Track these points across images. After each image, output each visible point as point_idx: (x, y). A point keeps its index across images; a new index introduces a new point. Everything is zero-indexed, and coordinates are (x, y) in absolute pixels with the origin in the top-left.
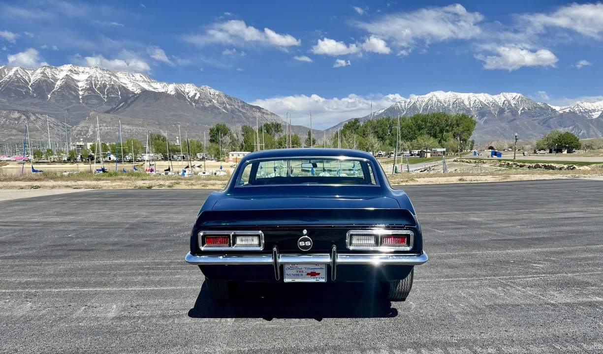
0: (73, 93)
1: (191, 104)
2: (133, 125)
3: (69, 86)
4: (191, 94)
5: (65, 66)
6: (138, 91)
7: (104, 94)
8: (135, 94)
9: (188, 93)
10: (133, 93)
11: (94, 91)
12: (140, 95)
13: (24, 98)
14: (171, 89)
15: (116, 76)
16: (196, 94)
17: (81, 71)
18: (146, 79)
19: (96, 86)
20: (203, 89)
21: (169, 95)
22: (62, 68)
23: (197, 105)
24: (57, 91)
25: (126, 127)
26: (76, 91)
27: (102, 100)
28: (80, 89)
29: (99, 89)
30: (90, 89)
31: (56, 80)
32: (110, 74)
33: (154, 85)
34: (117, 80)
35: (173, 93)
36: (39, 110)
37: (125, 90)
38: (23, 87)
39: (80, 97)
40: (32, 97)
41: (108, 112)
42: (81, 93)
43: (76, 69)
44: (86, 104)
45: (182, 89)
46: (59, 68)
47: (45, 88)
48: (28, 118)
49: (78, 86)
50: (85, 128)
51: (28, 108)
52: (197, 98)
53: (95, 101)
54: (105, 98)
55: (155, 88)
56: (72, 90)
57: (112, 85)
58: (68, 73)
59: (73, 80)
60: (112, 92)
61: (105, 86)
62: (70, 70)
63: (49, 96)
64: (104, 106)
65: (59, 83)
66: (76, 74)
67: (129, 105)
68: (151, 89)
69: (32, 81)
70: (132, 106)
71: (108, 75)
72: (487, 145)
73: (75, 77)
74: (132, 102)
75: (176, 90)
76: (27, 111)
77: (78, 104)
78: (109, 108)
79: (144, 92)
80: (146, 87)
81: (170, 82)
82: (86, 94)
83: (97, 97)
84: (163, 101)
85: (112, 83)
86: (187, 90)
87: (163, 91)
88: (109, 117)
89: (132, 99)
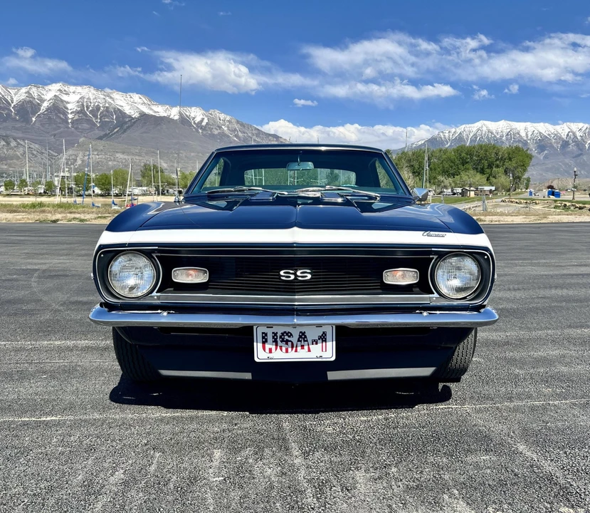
0: (62, 116)
1: (197, 131)
2: (128, 154)
3: (58, 108)
4: (198, 120)
5: (54, 85)
6: (136, 115)
7: (96, 118)
8: (133, 119)
9: (194, 118)
10: (130, 116)
11: (85, 114)
12: (138, 119)
13: (5, 121)
14: (174, 113)
15: (111, 98)
16: (203, 119)
17: (72, 91)
18: (146, 102)
19: (88, 108)
20: (211, 114)
21: (173, 120)
22: (50, 87)
23: (204, 132)
24: (43, 114)
25: (119, 156)
26: (65, 114)
27: (95, 125)
28: (69, 112)
29: (91, 112)
30: (81, 112)
31: (42, 101)
32: (105, 95)
33: (155, 108)
34: (112, 102)
35: (177, 117)
36: (20, 135)
37: (120, 113)
38: (4, 109)
39: (70, 121)
40: (14, 120)
41: (100, 138)
42: (70, 116)
43: (66, 89)
44: (76, 129)
45: (188, 114)
46: (46, 88)
47: (29, 110)
48: (8, 144)
49: (67, 109)
50: (73, 157)
51: (8, 133)
52: (204, 124)
53: (86, 126)
54: (97, 122)
55: (155, 112)
56: (60, 113)
57: (107, 107)
58: (57, 94)
59: (62, 101)
60: (106, 115)
61: (98, 108)
62: (60, 90)
63: (34, 119)
64: (97, 131)
65: (45, 105)
66: (66, 94)
67: (125, 131)
68: (151, 113)
69: (15, 101)
70: (128, 131)
71: (103, 97)
72: (547, 185)
73: (65, 98)
74: (128, 127)
75: (180, 114)
76: (7, 136)
77: (66, 129)
78: (102, 133)
79: (143, 116)
80: (146, 110)
81: (173, 105)
82: (77, 117)
83: (89, 121)
84: (164, 126)
85: (107, 105)
86: (192, 115)
87: (165, 115)
88: (101, 144)
89: (129, 124)
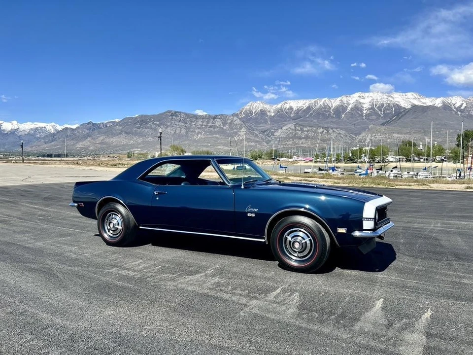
0: (359, 112)
1: (456, 113)
2: (401, 133)
3: (357, 108)
4: (458, 105)
5: (356, 94)
6: (409, 107)
7: (381, 111)
8: (406, 109)
9: (455, 104)
10: (404, 108)
11: (375, 110)
12: (410, 109)
13: (327, 119)
14: (438, 102)
15: (392, 97)
16: (462, 104)
17: (367, 96)
18: (416, 97)
19: (376, 105)
20: (470, 100)
21: (437, 107)
22: (353, 95)
23: (463, 114)
24: (349, 112)
25: (395, 135)
26: (361, 111)
27: (380, 116)
28: (364, 109)
29: (378, 108)
30: (372, 108)
31: (349, 104)
32: (388, 96)
33: (423, 100)
34: (392, 100)
35: (440, 105)
36: (335, 126)
37: (398, 107)
38: (327, 112)
39: (364, 115)
40: (333, 117)
41: (383, 124)
42: (365, 112)
43: (363, 95)
44: (368, 119)
45: (449, 102)
46: (351, 96)
47: (341, 110)
48: (328, 131)
49: (363, 107)
50: (365, 137)
51: (329, 125)
52: (462, 108)
53: (374, 117)
54: (382, 114)
55: (424, 103)
56: (359, 110)
57: (389, 104)
58: (357, 99)
59: (360, 103)
60: (388, 109)
61: (383, 105)
62: (359, 97)
63: (343, 116)
64: (381, 120)
65: (350, 106)
66: (363, 98)
67: (400, 118)
68: (420, 104)
69: (333, 106)
70: (403, 118)
71: (386, 97)
73: (362, 101)
74: (402, 116)
75: (443, 102)
76: (328, 127)
77: (361, 120)
78: (384, 121)
79: (414, 107)
80: (417, 103)
81: (437, 97)
82: (369, 112)
83: (377, 114)
84: (430, 113)
85: (389, 102)
86: (453, 102)
87: (431, 104)
88: (383, 128)
89: (403, 113)
